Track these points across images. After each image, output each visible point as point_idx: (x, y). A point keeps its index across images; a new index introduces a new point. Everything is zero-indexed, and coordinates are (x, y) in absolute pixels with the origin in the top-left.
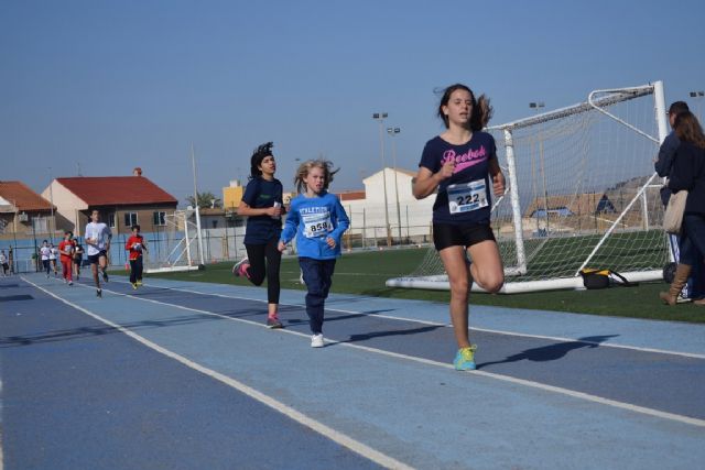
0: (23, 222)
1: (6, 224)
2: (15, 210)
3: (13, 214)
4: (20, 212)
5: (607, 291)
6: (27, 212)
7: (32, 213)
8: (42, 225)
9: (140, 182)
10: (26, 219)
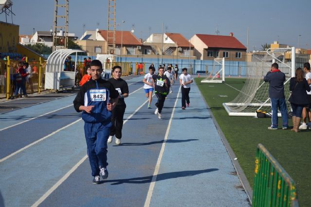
0: (180, 51)
1: (173, 52)
2: (177, 46)
3: (176, 48)
4: (179, 47)
5: (265, 119)
6: (181, 47)
7: (184, 48)
8: (188, 53)
9: (232, 39)
10: (181, 50)
